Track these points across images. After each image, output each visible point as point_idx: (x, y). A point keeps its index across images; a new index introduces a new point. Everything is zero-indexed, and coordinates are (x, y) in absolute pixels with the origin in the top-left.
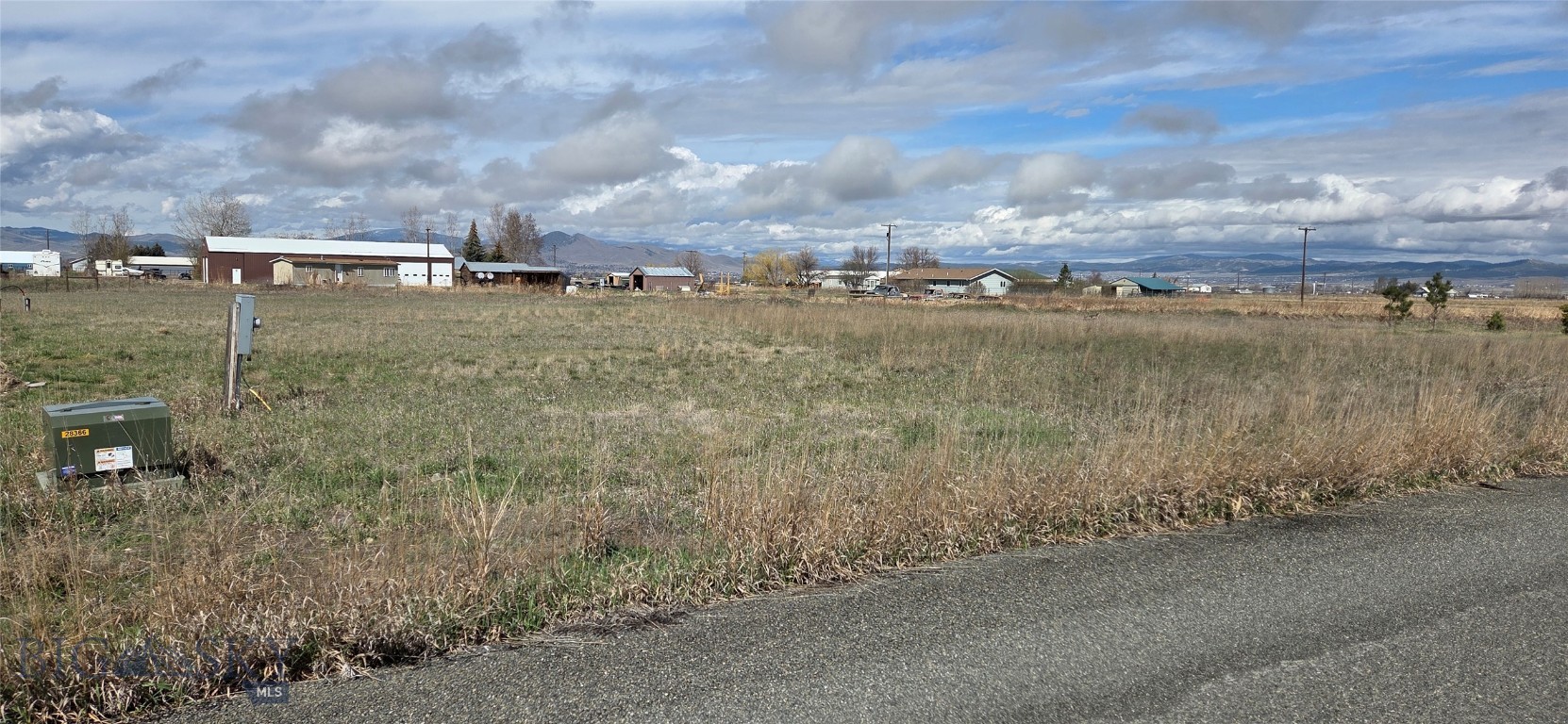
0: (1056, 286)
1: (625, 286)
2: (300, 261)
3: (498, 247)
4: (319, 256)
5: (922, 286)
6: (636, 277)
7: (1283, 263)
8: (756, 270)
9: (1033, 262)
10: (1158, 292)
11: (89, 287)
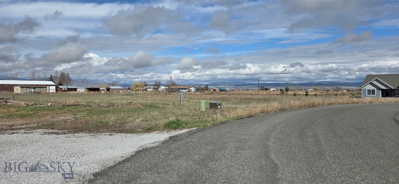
2: (22, 86)
3: (60, 81)
4: (27, 85)
6: (107, 89)
7: (241, 84)
9: (186, 84)
10: (223, 90)
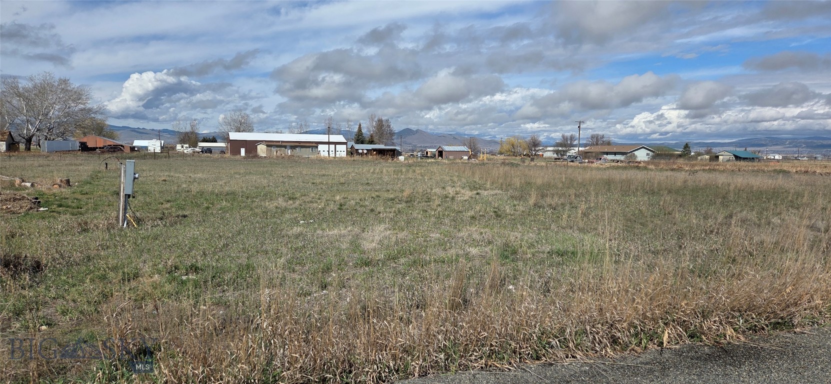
0: (680, 156)
1: (433, 156)
2: (270, 144)
3: (372, 136)
4: (279, 142)
5: (598, 156)
6: (439, 152)
8: (506, 147)
10: (745, 159)
11: (165, 157)
